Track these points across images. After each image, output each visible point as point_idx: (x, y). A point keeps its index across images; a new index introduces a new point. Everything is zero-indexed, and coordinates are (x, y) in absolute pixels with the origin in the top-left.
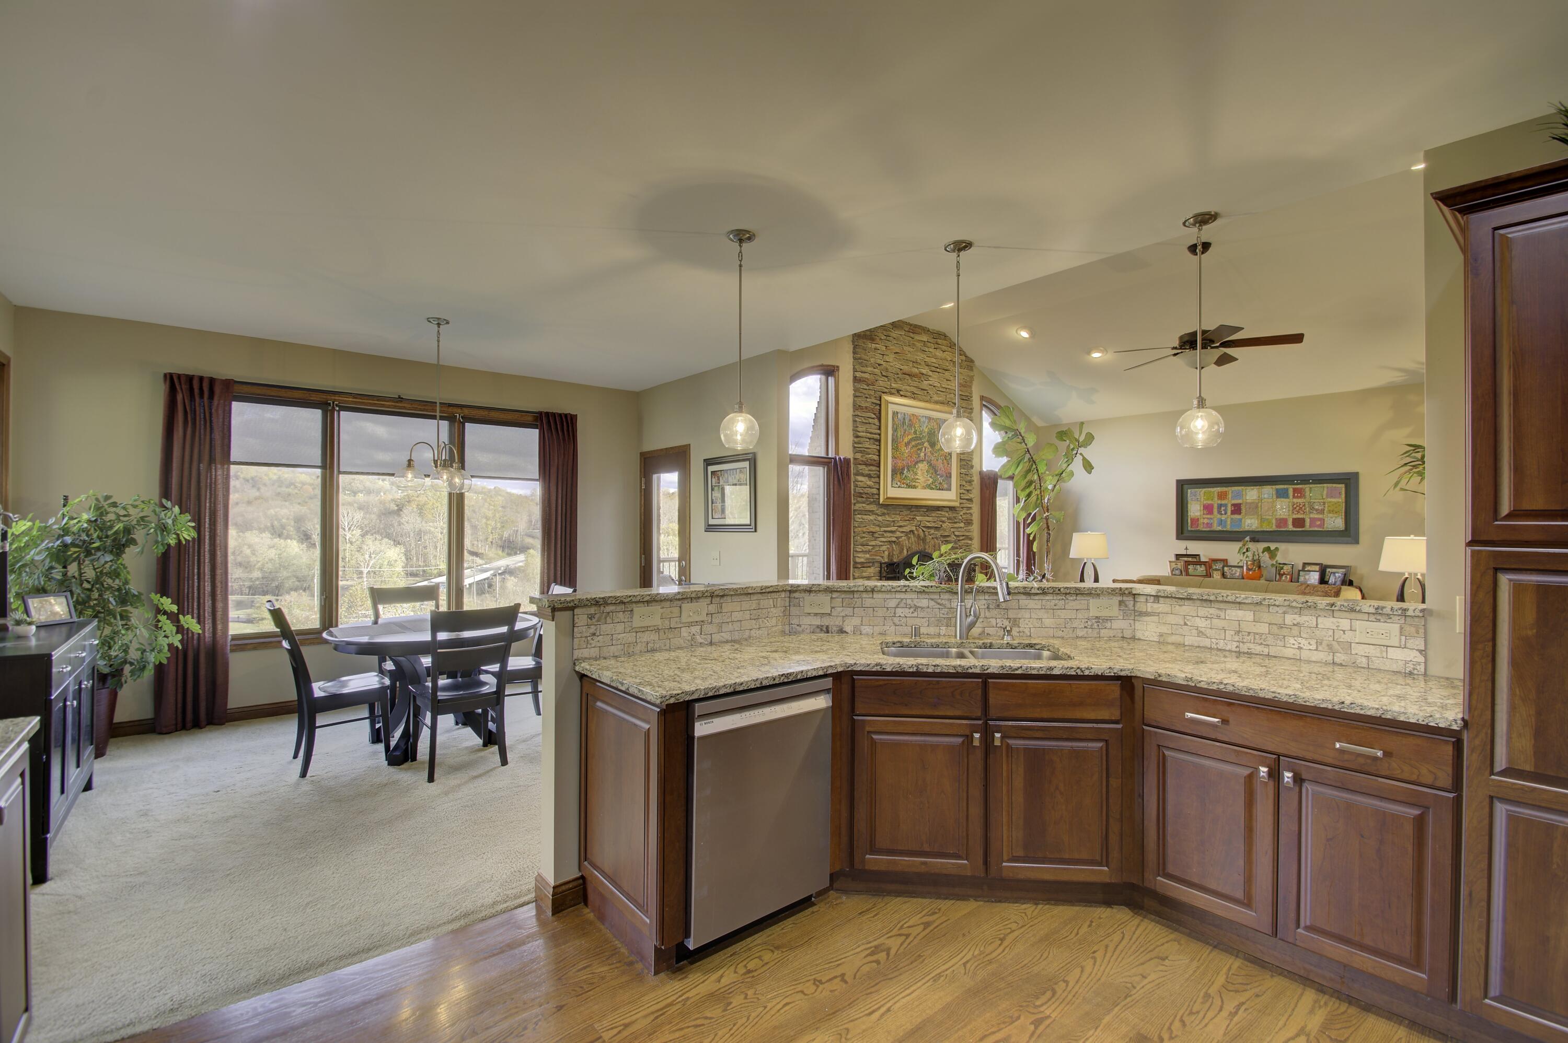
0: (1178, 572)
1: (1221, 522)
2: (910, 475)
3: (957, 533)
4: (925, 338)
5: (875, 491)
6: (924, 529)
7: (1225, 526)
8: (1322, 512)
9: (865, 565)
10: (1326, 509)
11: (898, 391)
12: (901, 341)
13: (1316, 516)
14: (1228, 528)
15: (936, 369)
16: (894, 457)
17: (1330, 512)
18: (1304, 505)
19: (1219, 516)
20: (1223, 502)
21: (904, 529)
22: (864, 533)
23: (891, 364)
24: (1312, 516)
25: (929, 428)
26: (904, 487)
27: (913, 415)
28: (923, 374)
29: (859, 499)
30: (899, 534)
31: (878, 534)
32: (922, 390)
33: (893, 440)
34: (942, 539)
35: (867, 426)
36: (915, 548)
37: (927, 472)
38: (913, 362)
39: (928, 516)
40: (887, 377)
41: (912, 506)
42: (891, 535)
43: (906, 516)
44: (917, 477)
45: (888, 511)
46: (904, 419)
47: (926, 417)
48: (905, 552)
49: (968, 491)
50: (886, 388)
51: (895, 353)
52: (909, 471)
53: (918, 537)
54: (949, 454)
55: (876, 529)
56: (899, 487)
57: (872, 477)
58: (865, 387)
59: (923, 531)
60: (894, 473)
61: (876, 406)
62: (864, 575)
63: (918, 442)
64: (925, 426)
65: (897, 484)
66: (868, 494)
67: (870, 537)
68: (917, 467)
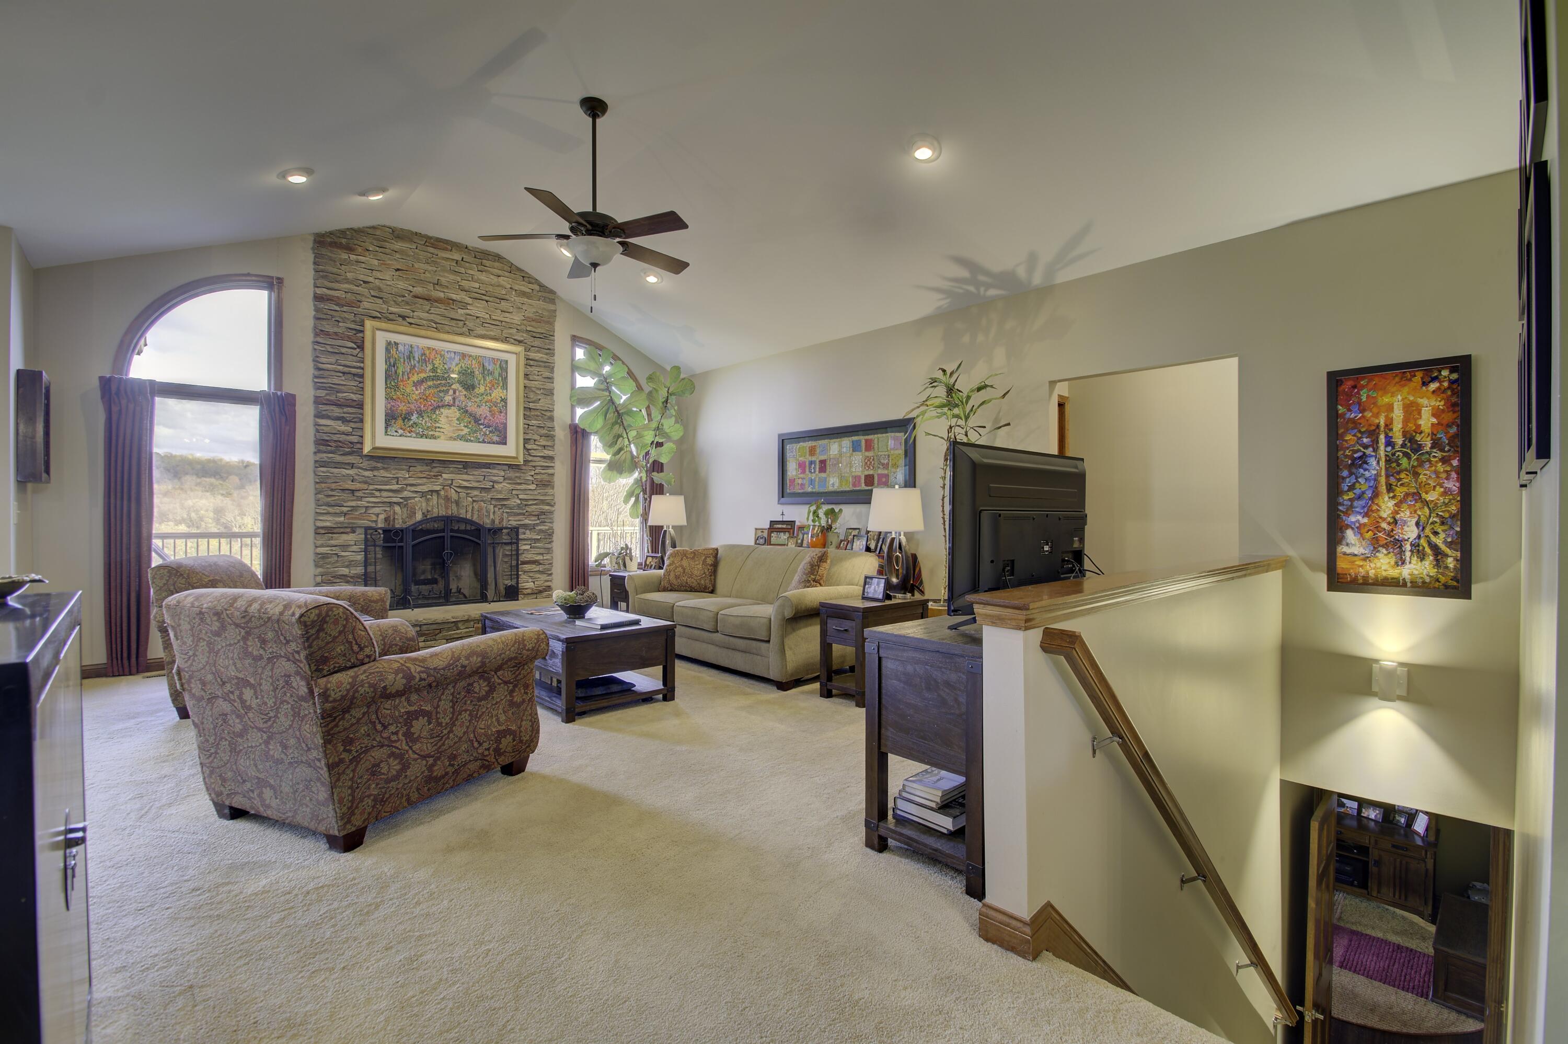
0: (762, 541)
2: (425, 421)
3: (521, 497)
4: (457, 256)
5: (354, 439)
6: (459, 490)
7: (814, 487)
8: (886, 466)
9: (335, 531)
10: (890, 464)
11: (404, 318)
12: (409, 256)
13: (883, 472)
14: (817, 489)
15: (479, 297)
16: (388, 398)
17: (893, 466)
18: (873, 460)
19: (810, 475)
20: (813, 459)
21: (419, 489)
22: (332, 490)
23: (389, 283)
24: (880, 471)
25: (461, 367)
26: (411, 437)
27: (429, 348)
28: (453, 300)
29: (322, 448)
30: (406, 494)
31: (364, 493)
32: (452, 319)
33: (387, 376)
34: (493, 502)
35: (337, 357)
36: (441, 512)
37: (458, 419)
38: (434, 284)
39: (467, 473)
40: (381, 298)
41: (433, 460)
42: (391, 494)
43: (421, 472)
44: (437, 425)
45: (379, 465)
46: (411, 352)
47: (455, 353)
48: (419, 517)
49: (544, 446)
50: (379, 312)
51: (398, 270)
52: (422, 417)
53: (447, 499)
54: (502, 400)
55: (358, 486)
56: (401, 436)
57: (350, 421)
58: (337, 308)
59: (456, 491)
60: (391, 417)
61: (354, 332)
62: (333, 542)
63: (439, 382)
64: (454, 364)
65: (396, 432)
66: (340, 441)
67: (345, 495)
68: (437, 412)
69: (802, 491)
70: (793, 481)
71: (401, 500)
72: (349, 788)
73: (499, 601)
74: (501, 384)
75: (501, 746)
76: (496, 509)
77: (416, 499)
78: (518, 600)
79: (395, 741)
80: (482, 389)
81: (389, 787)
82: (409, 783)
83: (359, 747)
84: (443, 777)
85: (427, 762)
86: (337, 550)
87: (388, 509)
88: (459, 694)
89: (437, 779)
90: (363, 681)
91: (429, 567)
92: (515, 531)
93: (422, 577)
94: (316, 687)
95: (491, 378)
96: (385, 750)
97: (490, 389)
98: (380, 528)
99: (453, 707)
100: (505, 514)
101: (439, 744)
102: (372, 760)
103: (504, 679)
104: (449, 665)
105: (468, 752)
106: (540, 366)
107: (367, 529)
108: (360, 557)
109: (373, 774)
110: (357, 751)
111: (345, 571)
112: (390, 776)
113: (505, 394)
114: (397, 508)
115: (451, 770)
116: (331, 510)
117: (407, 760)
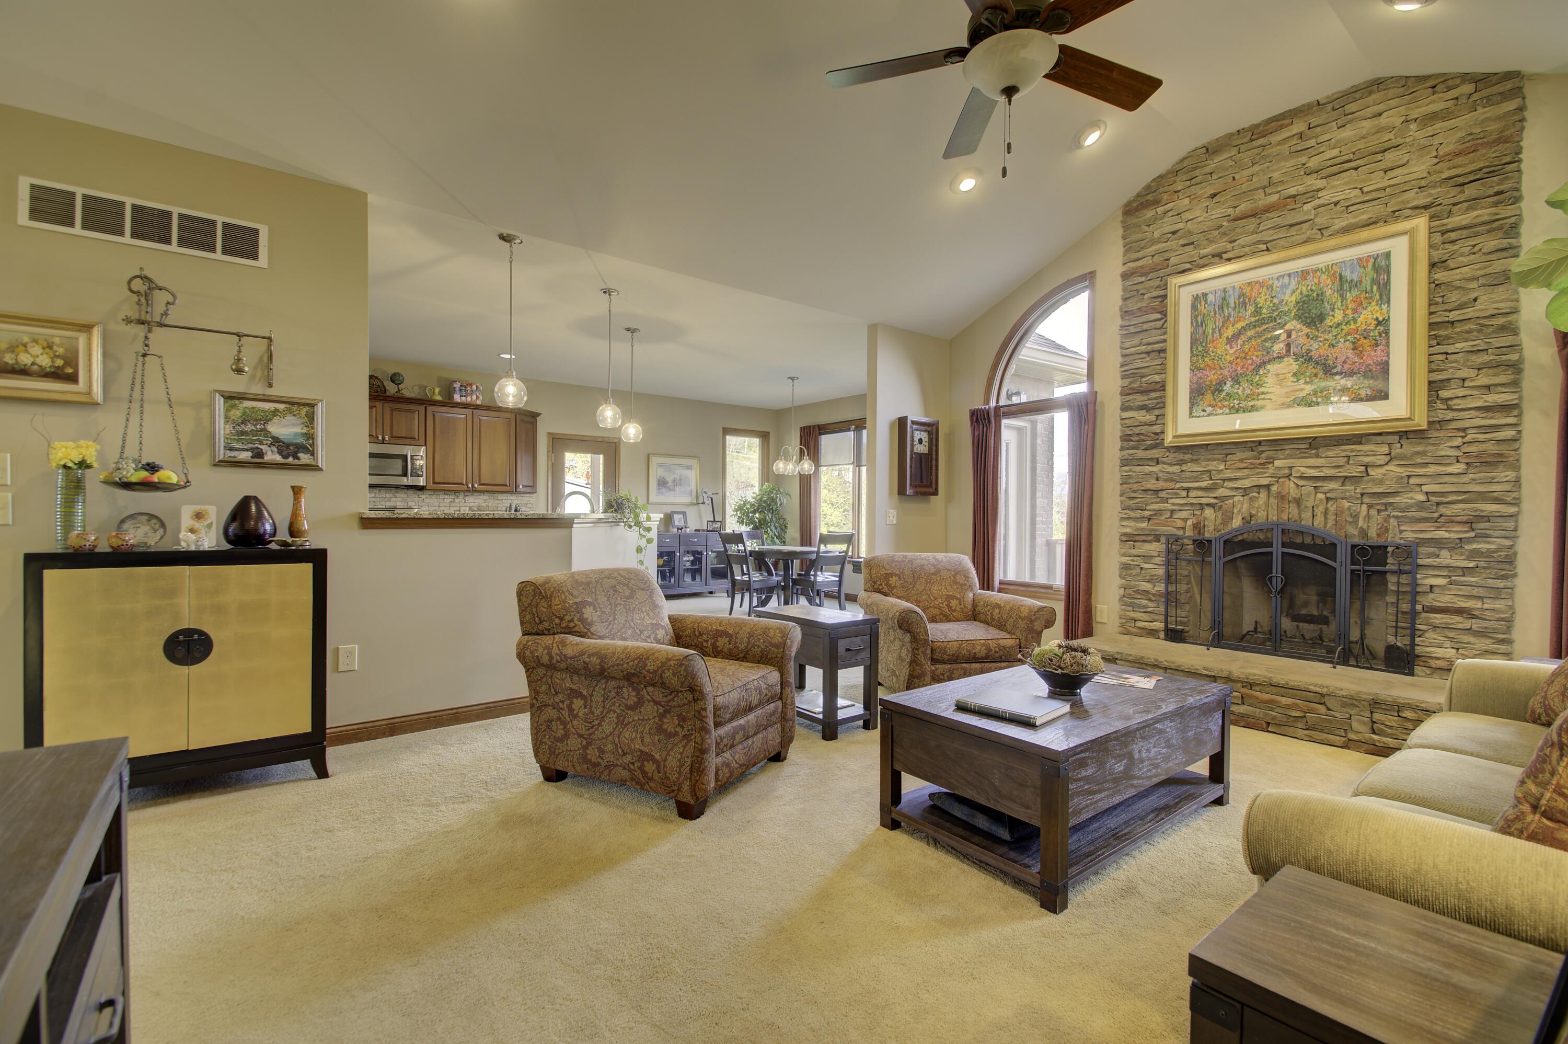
2: (1244, 389)
3: (1428, 488)
5: (1157, 429)
6: (1301, 483)
9: (1137, 538)
11: (1219, 255)
12: (1229, 168)
16: (1194, 368)
21: (1239, 484)
22: (1135, 491)
23: (1201, 219)
25: (1301, 293)
26: (1222, 414)
27: (1249, 284)
28: (1294, 196)
29: (1126, 444)
30: (1221, 492)
31: (1168, 493)
32: (1292, 226)
33: (1194, 342)
34: (1366, 500)
35: (1141, 336)
36: (1270, 517)
37: (1295, 375)
38: (1264, 188)
39: (1317, 456)
40: (1192, 243)
41: (1260, 442)
42: (1200, 493)
43: (1241, 460)
44: (1261, 390)
45: (1187, 457)
46: (1224, 299)
47: (1289, 275)
48: (1237, 523)
49: (1488, 387)
50: (1189, 262)
51: (1213, 196)
52: (1239, 383)
53: (1281, 497)
54: (1379, 323)
55: (1161, 484)
56: (1209, 415)
57: (1153, 408)
58: (1143, 279)
59: (1297, 485)
60: (1197, 392)
61: (1160, 300)
62: (1133, 552)
63: (1264, 327)
64: (1288, 292)
65: (1204, 411)
66: (1142, 434)
67: (1149, 497)
68: (1261, 372)
71: (1214, 501)
73: (1373, 669)
74: (1378, 297)
76: (1373, 512)
77: (1236, 499)
78: (1411, 674)
80: (1339, 316)
86: (1138, 561)
87: (1198, 513)
91: (1314, 598)
92: (1408, 552)
93: (1304, 612)
95: (1355, 292)
97: (1355, 311)
98: (1188, 538)
100: (1392, 520)
106: (1477, 235)
107: (1168, 537)
108: (1161, 572)
111: (1147, 586)
113: (1385, 311)
114: (1208, 512)
116: (1132, 514)
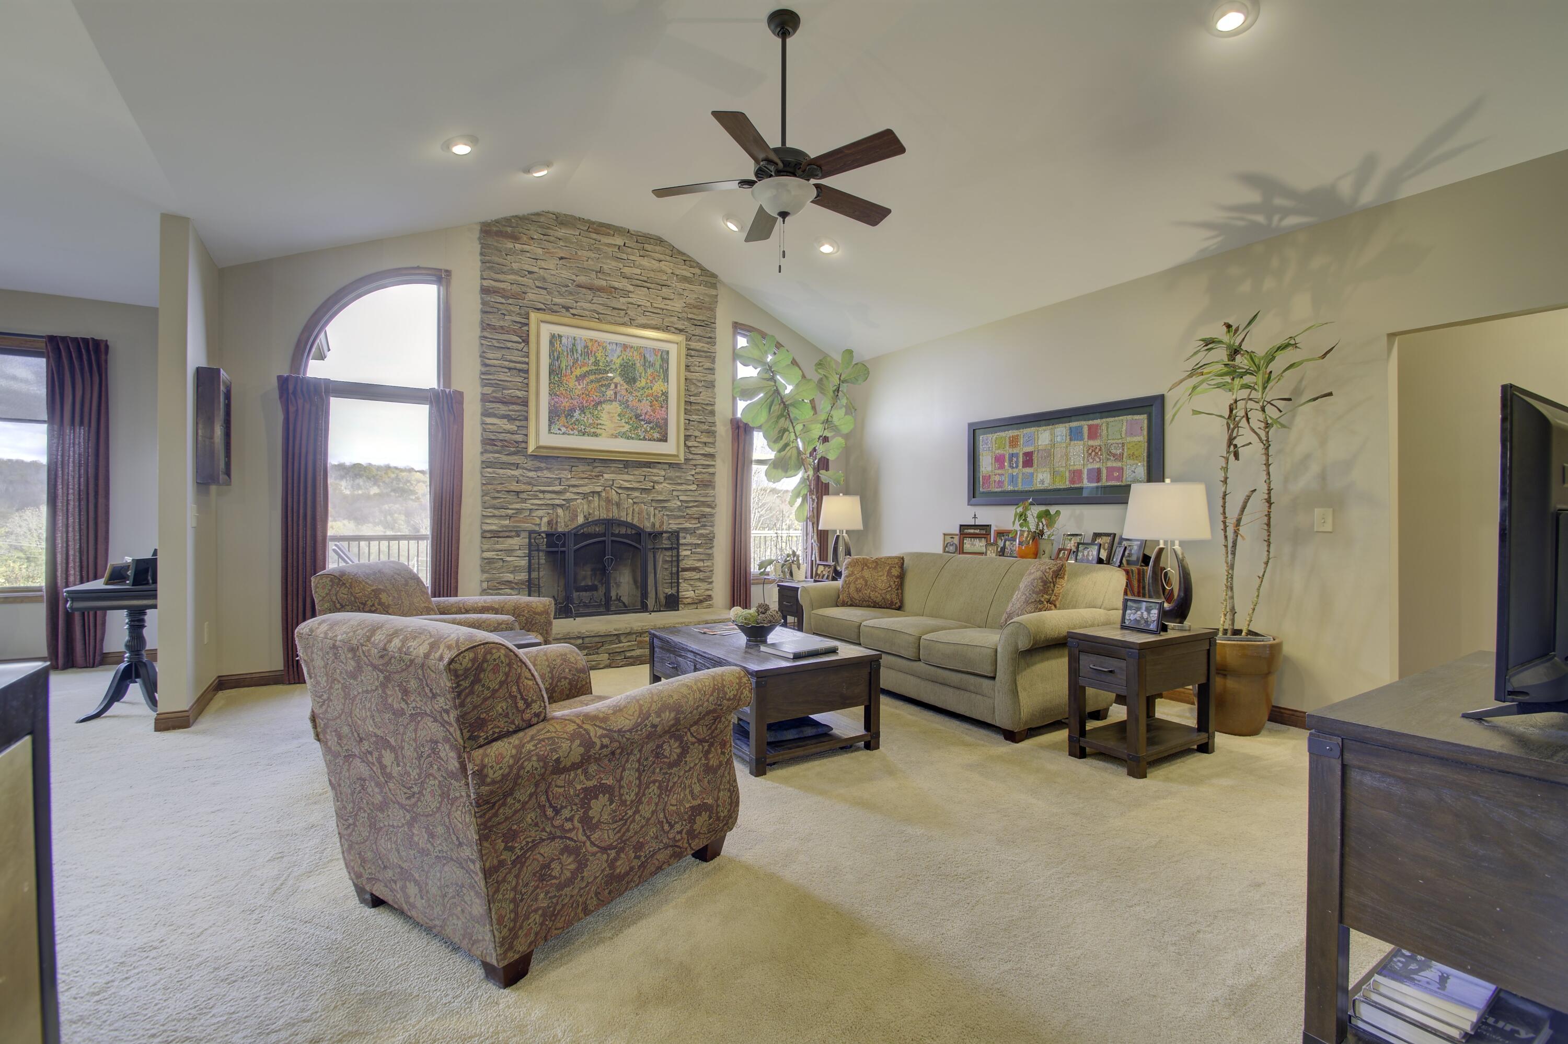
0: (952, 549)
1: (1013, 479)
2: (587, 419)
3: (681, 498)
4: (619, 241)
5: (519, 438)
6: (620, 491)
7: (1016, 485)
8: (1119, 458)
9: (501, 534)
10: (1125, 454)
11: (567, 309)
12: (573, 243)
13: (1115, 464)
14: (1020, 487)
15: (644, 283)
16: (552, 394)
17: (1129, 457)
18: (1100, 450)
19: (1010, 471)
20: (1015, 451)
21: (580, 490)
22: (498, 492)
23: (553, 272)
24: (1110, 464)
25: (623, 359)
26: (573, 434)
27: (591, 340)
28: (616, 289)
29: (489, 447)
30: (568, 495)
31: (528, 495)
32: (614, 308)
33: (551, 372)
34: (654, 504)
35: (504, 352)
36: (602, 515)
37: (619, 415)
38: (597, 272)
39: (627, 473)
40: (546, 289)
41: (595, 459)
42: (554, 496)
43: (583, 472)
44: (599, 422)
45: (543, 465)
46: (574, 345)
47: (616, 344)
48: (581, 520)
49: (705, 443)
50: (544, 304)
51: (561, 258)
52: (585, 413)
53: (608, 501)
54: (663, 394)
55: (523, 487)
56: (564, 434)
57: (515, 419)
58: (503, 301)
59: (617, 492)
60: (554, 414)
61: (519, 325)
62: (498, 547)
63: (601, 376)
64: (616, 355)
65: (559, 429)
66: (505, 441)
67: (511, 497)
68: (599, 408)
69: (1000, 490)
70: (987, 478)
71: (564, 502)
72: (511, 902)
73: (660, 611)
74: (662, 377)
75: (695, 827)
76: (657, 512)
77: (578, 501)
78: (678, 610)
79: (570, 830)
80: (643, 383)
81: (561, 895)
82: (586, 886)
83: (524, 843)
84: (627, 873)
85: (608, 855)
86: (502, 555)
87: (551, 511)
88: (647, 759)
89: (620, 878)
90: (530, 752)
91: (589, 573)
92: (675, 535)
93: (583, 584)
94: (470, 762)
95: (652, 370)
96: (558, 844)
97: (651, 382)
98: (543, 532)
99: (639, 778)
100: (665, 517)
101: (623, 830)
102: (541, 859)
103: (698, 737)
104: (637, 725)
105: (657, 838)
106: (701, 357)
107: (531, 532)
108: (524, 562)
109: (542, 878)
110: (522, 849)
111: (510, 577)
112: (563, 878)
113: (666, 386)
114: (560, 511)
115: (636, 863)
116: (496, 512)
117: (585, 855)
